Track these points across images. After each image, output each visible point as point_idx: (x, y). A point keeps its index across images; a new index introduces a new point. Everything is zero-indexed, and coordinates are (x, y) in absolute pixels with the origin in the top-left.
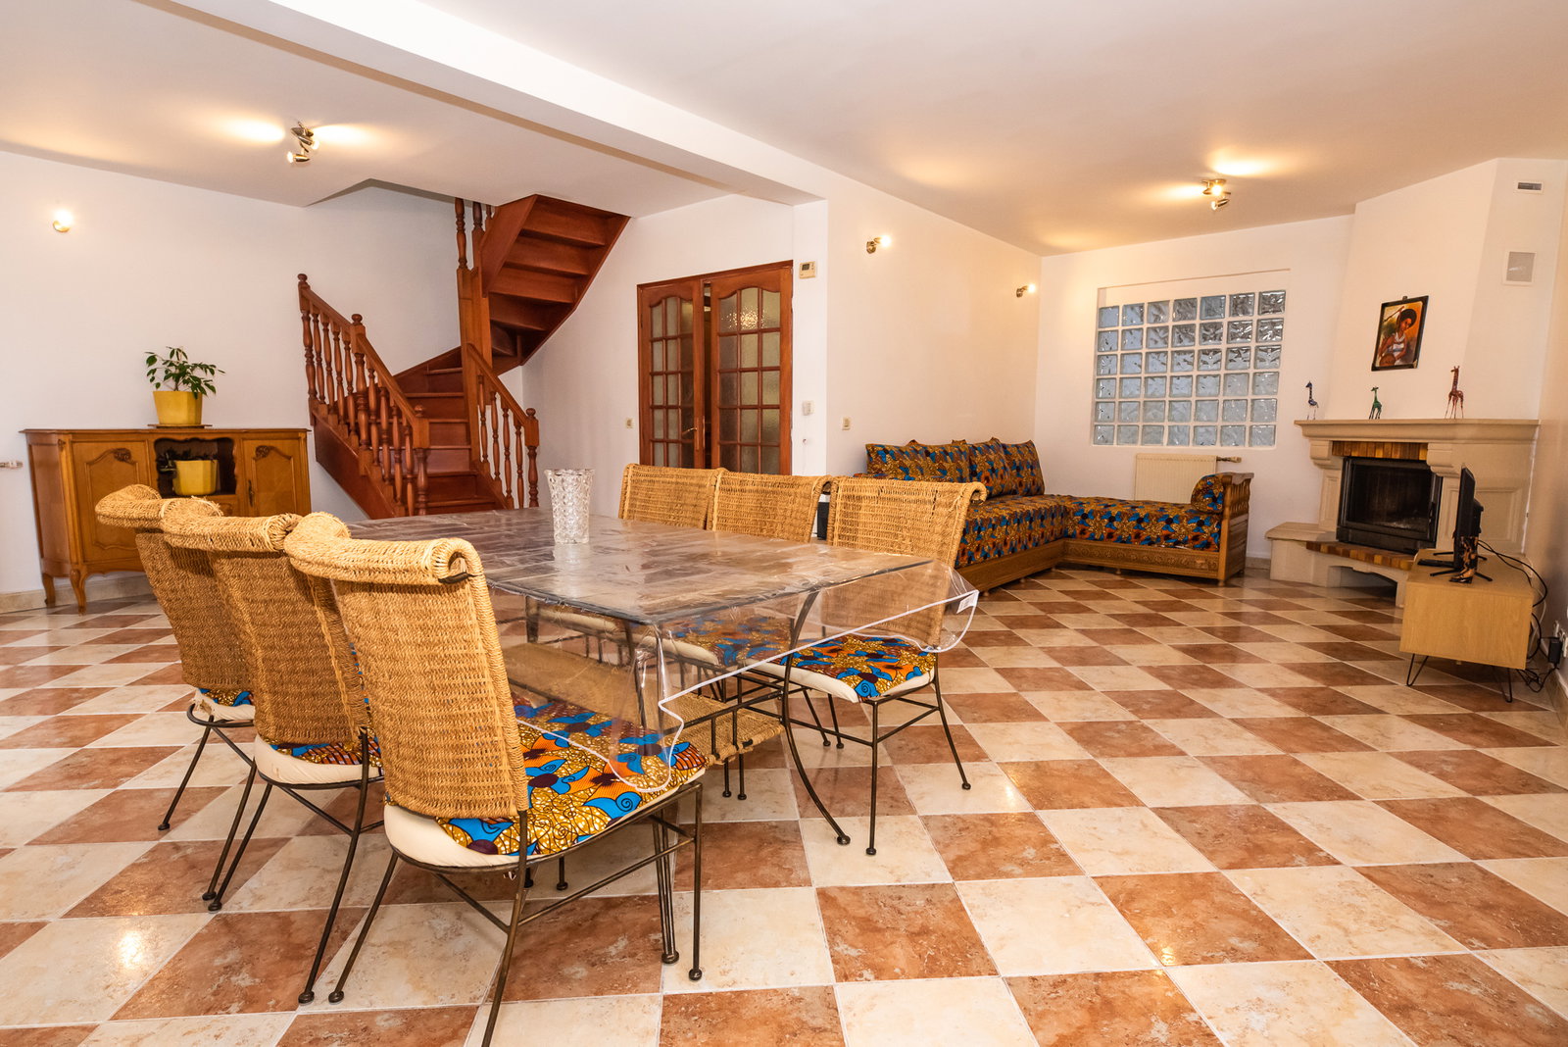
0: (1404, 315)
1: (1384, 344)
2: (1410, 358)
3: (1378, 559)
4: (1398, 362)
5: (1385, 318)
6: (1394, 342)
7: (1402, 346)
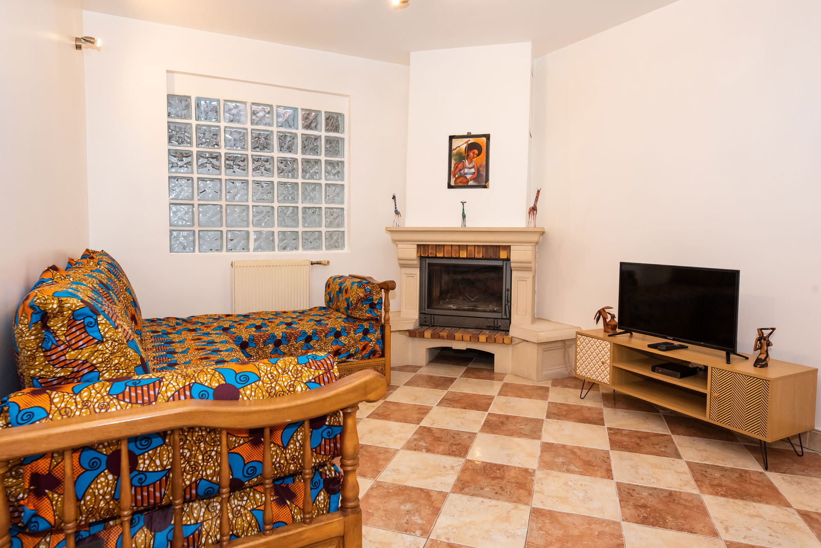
0: (471, 147)
1: (456, 168)
2: (481, 180)
4: (471, 183)
5: (454, 147)
6: (464, 167)
7: (473, 170)
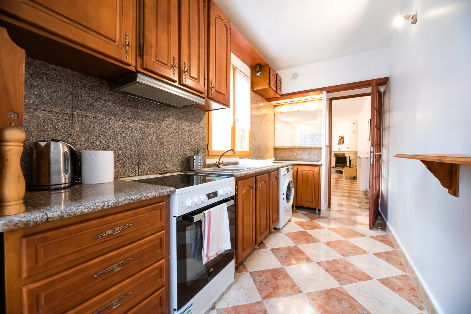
0: (342, 138)
3: (341, 168)
6: (341, 141)
